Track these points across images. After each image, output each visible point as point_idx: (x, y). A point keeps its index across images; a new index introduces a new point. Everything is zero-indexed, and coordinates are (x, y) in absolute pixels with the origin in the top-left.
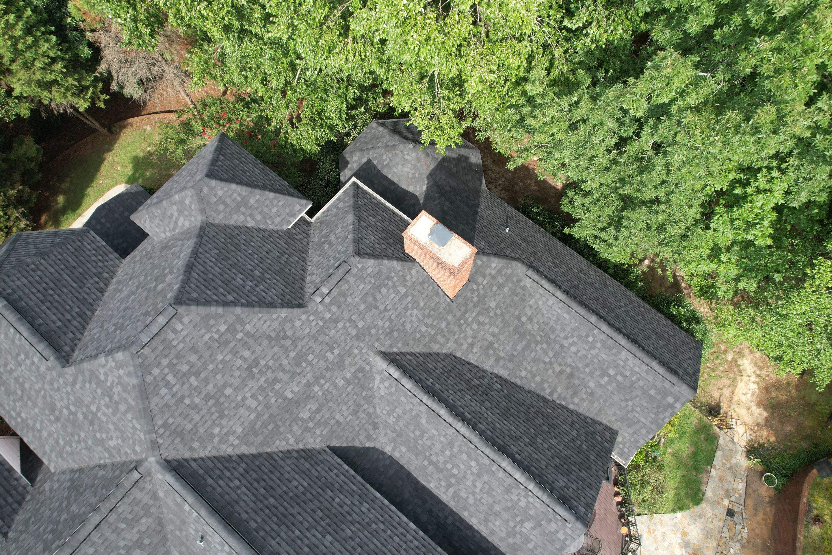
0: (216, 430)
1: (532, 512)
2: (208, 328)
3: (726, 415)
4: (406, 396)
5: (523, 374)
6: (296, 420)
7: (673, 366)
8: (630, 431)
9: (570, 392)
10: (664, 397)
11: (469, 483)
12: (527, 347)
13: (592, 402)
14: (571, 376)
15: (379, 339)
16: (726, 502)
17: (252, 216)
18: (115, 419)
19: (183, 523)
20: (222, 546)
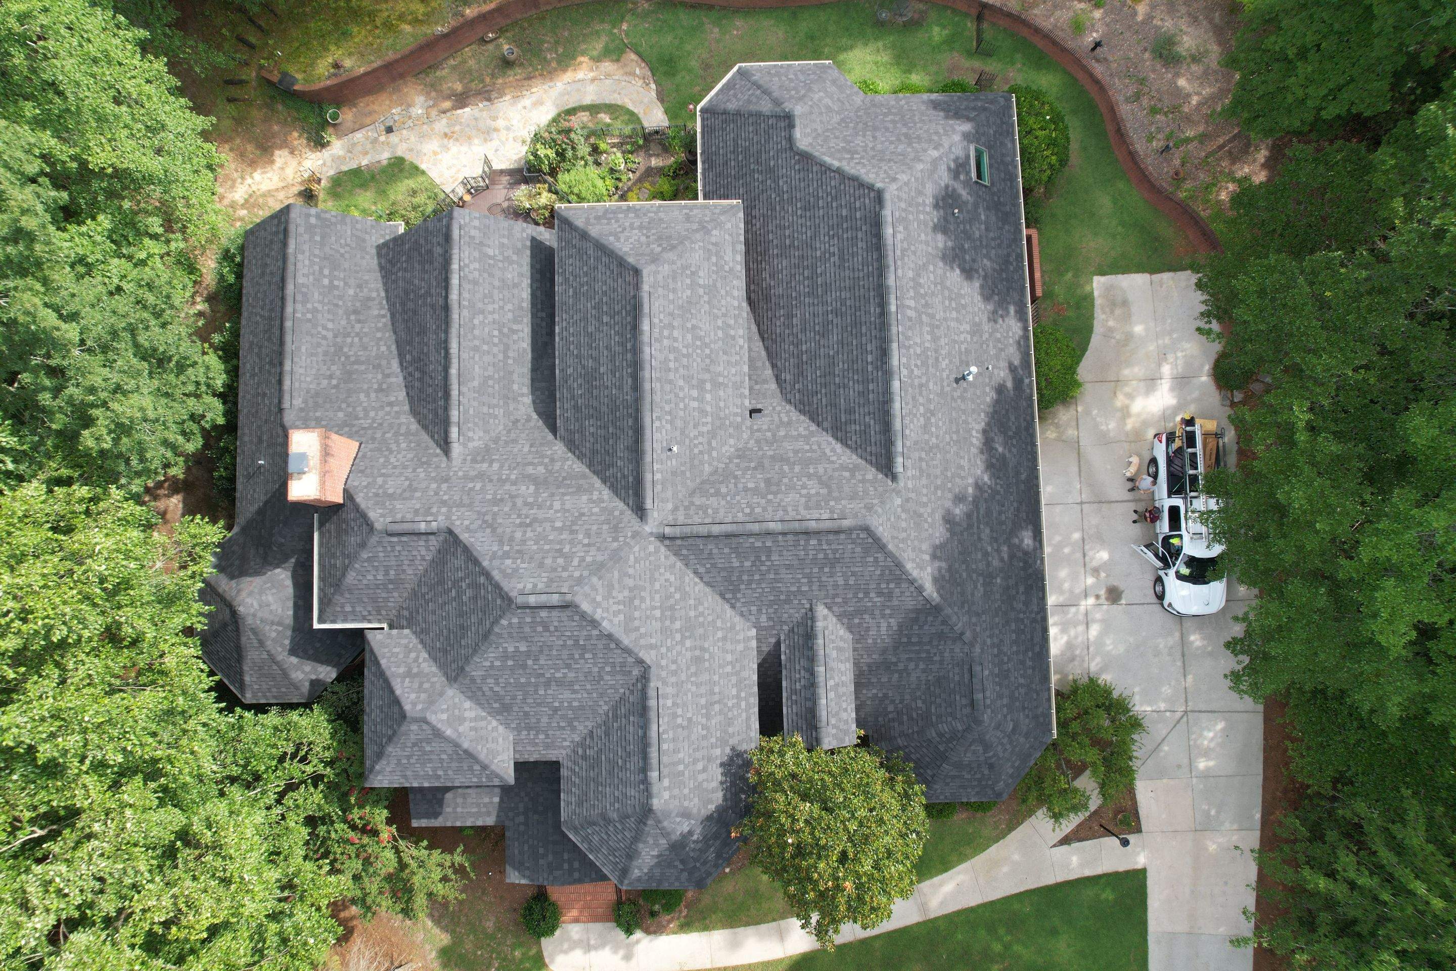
0: (596, 510)
1: (476, 254)
2: (516, 570)
3: (301, 183)
4: (466, 411)
5: (383, 348)
6: (549, 472)
7: (281, 236)
8: (367, 237)
9: (370, 304)
10: (315, 226)
11: (496, 316)
12: (357, 362)
13: (367, 282)
14: (356, 312)
15: (438, 467)
16: (382, 138)
17: (416, 660)
18: (647, 585)
19: (674, 473)
20: (659, 429)
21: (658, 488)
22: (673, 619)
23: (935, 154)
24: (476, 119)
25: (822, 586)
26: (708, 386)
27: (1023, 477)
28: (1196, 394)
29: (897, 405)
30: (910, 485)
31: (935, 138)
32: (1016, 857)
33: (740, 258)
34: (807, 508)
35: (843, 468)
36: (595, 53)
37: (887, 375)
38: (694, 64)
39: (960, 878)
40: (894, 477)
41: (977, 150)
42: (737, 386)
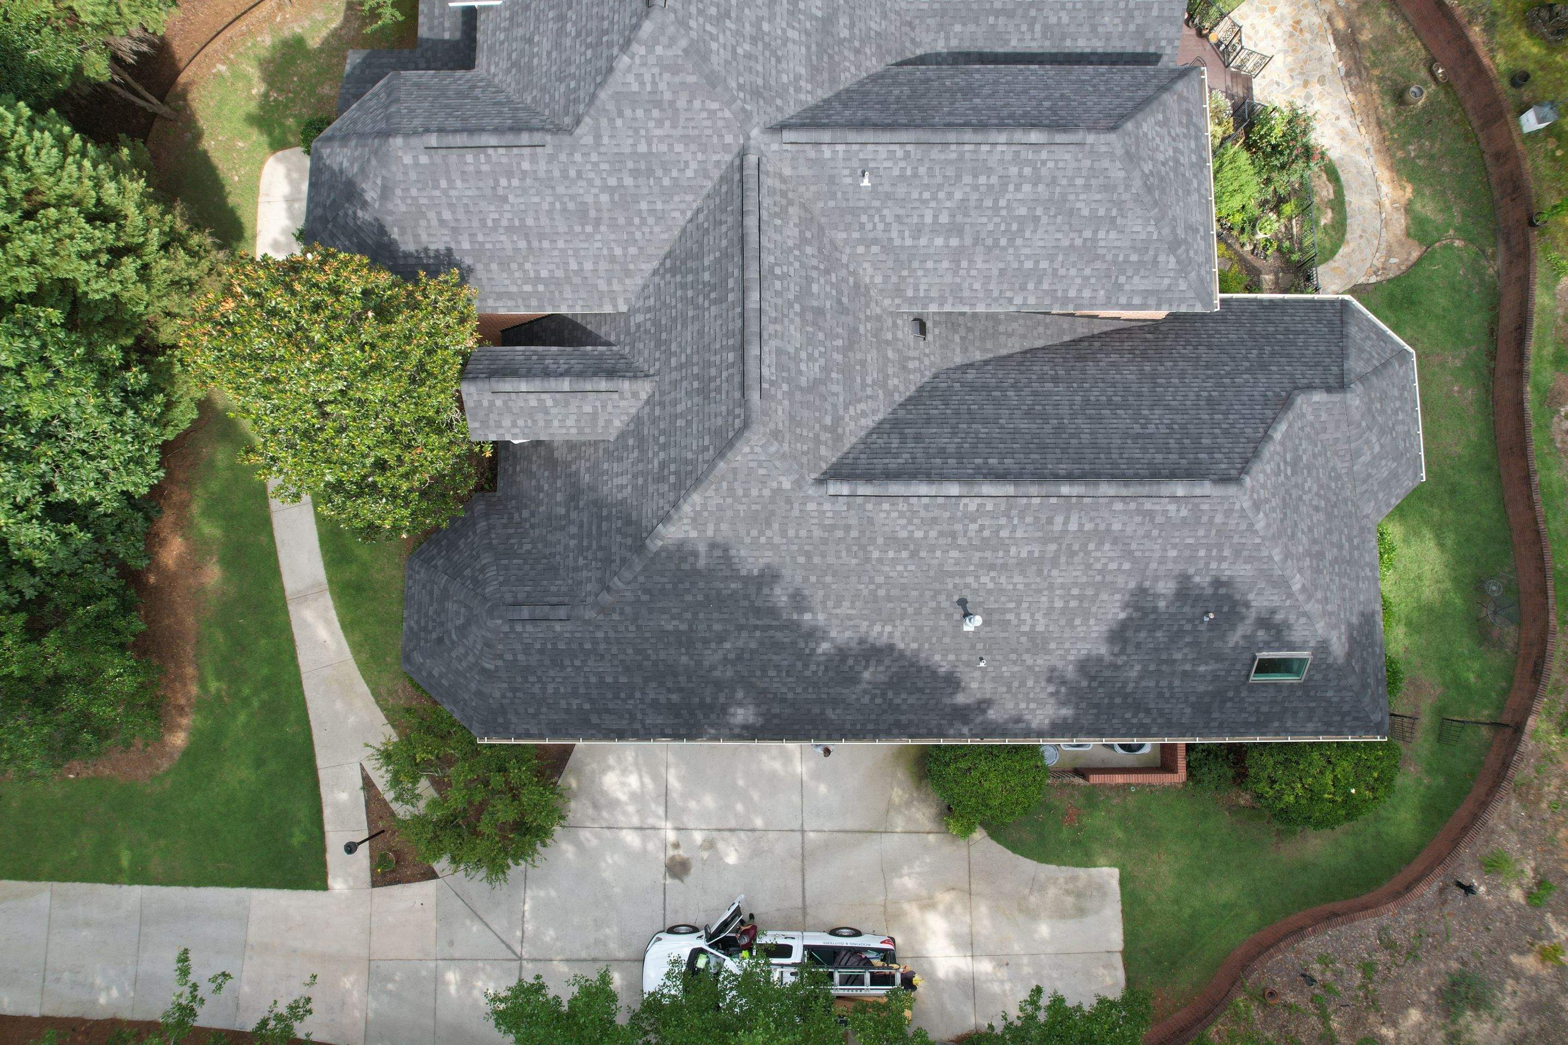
0: (784, 78)
6: (841, 42)
18: (679, 132)
19: (832, 180)
20: (891, 156)
21: (811, 152)
22: (635, 173)
23: (1297, 588)
24: (1320, 59)
25: (675, 384)
26: (954, 242)
27: (830, 714)
28: (950, 1007)
29: (923, 489)
30: (811, 506)
31: (1319, 595)
32: (352, 720)
34: (779, 352)
35: (837, 420)
36: (1418, 207)
37: (968, 479)
39: (332, 645)
40: (821, 481)
41: (1302, 661)
42: (956, 291)
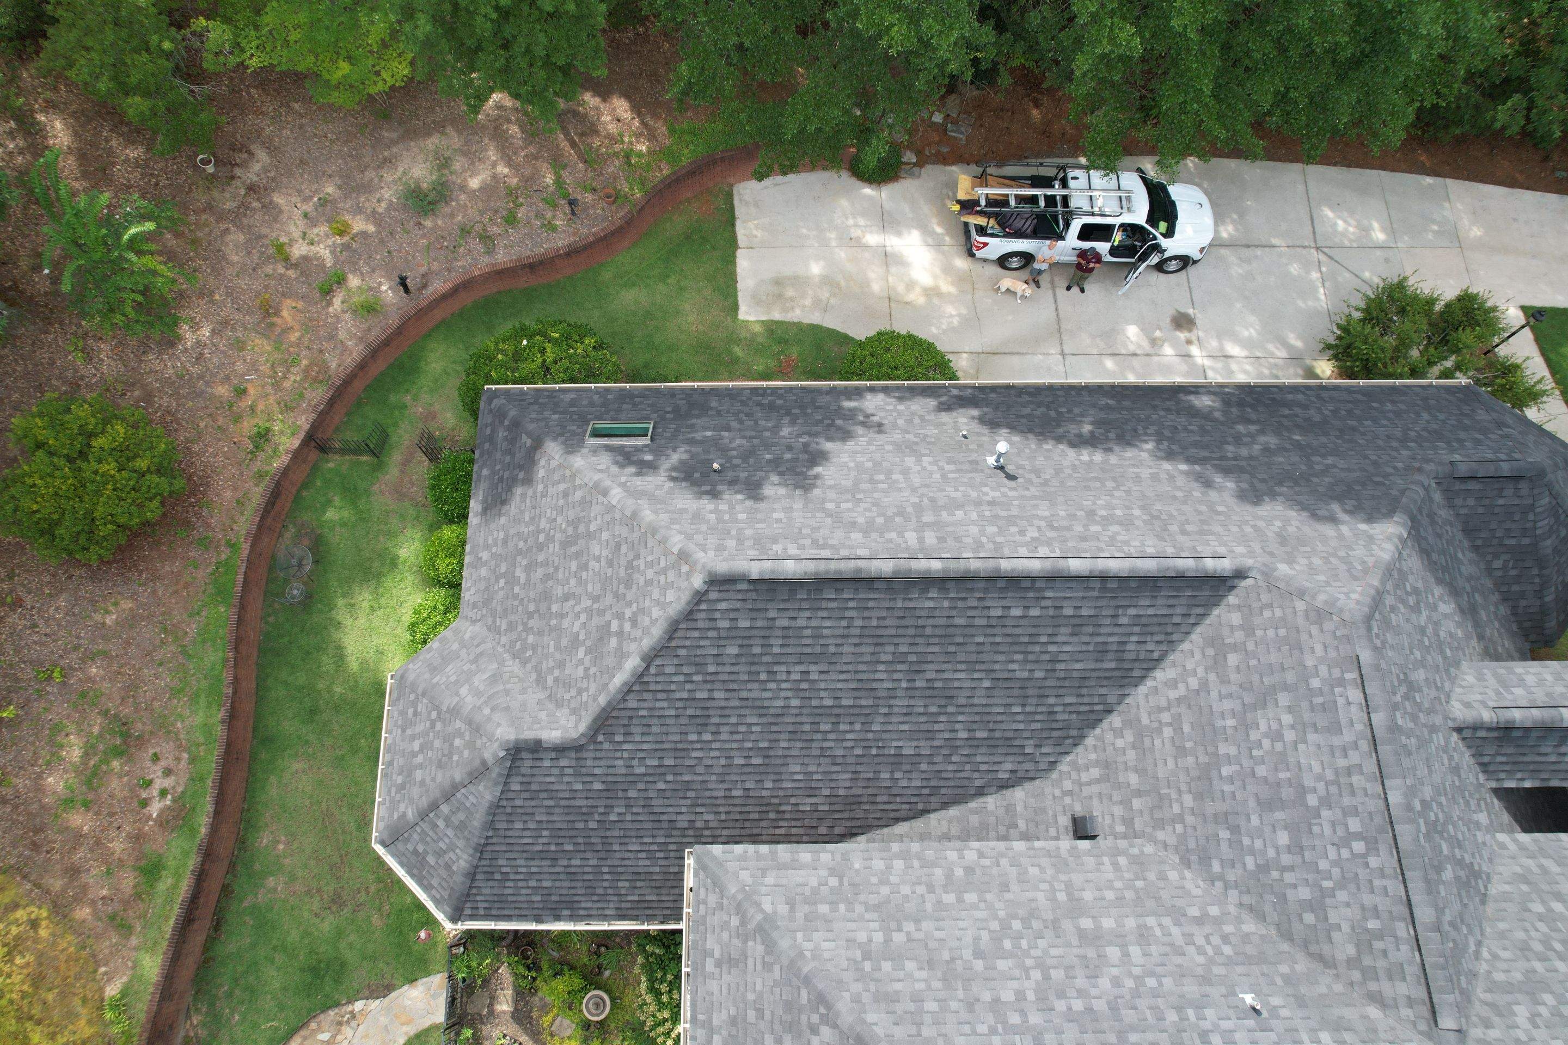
23: (616, 494)
25: (1433, 708)
27: (1109, 401)
30: (1240, 550)
31: (578, 495)
33: (805, 853)
38: (327, 925)
41: (594, 436)
